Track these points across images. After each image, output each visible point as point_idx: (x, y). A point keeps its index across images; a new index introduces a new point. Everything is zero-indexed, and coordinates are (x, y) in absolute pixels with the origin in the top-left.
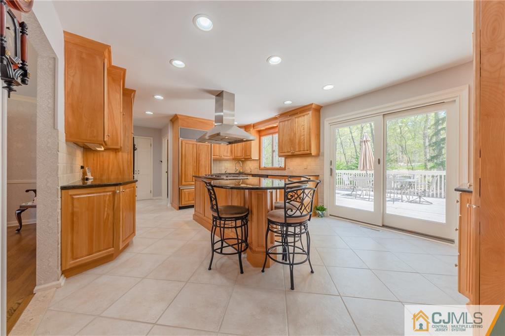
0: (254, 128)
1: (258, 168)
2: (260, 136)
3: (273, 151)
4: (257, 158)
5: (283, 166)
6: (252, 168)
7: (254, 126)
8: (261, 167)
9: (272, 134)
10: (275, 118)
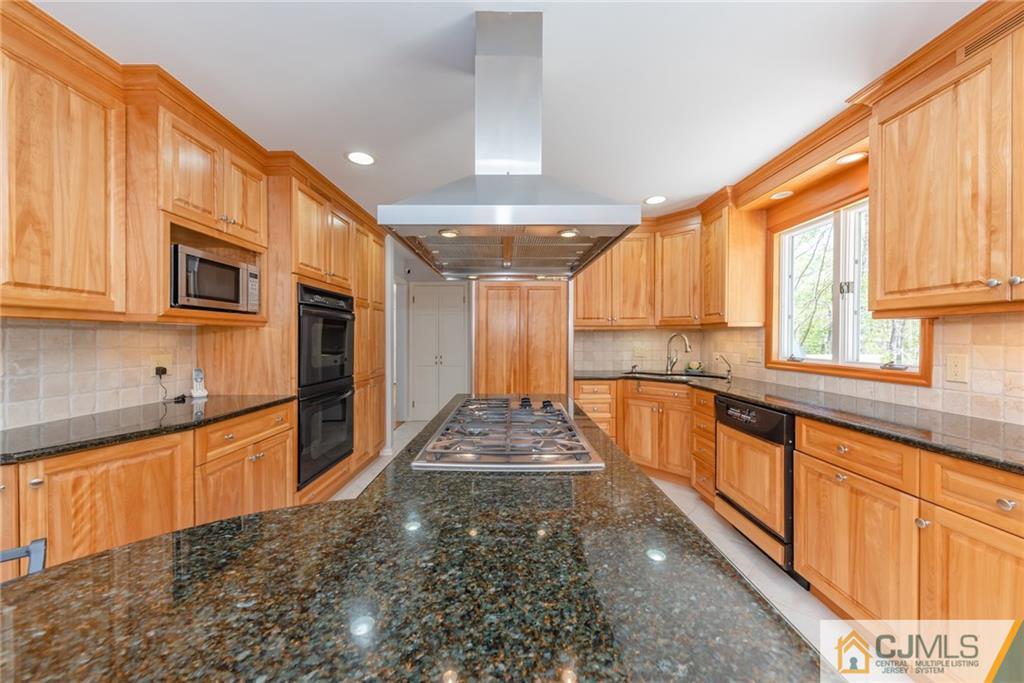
0: (737, 206)
1: (761, 358)
2: (770, 231)
3: (843, 288)
4: (754, 320)
5: (911, 361)
6: (736, 359)
7: (738, 192)
8: (774, 358)
9: (835, 206)
10: (854, 115)
